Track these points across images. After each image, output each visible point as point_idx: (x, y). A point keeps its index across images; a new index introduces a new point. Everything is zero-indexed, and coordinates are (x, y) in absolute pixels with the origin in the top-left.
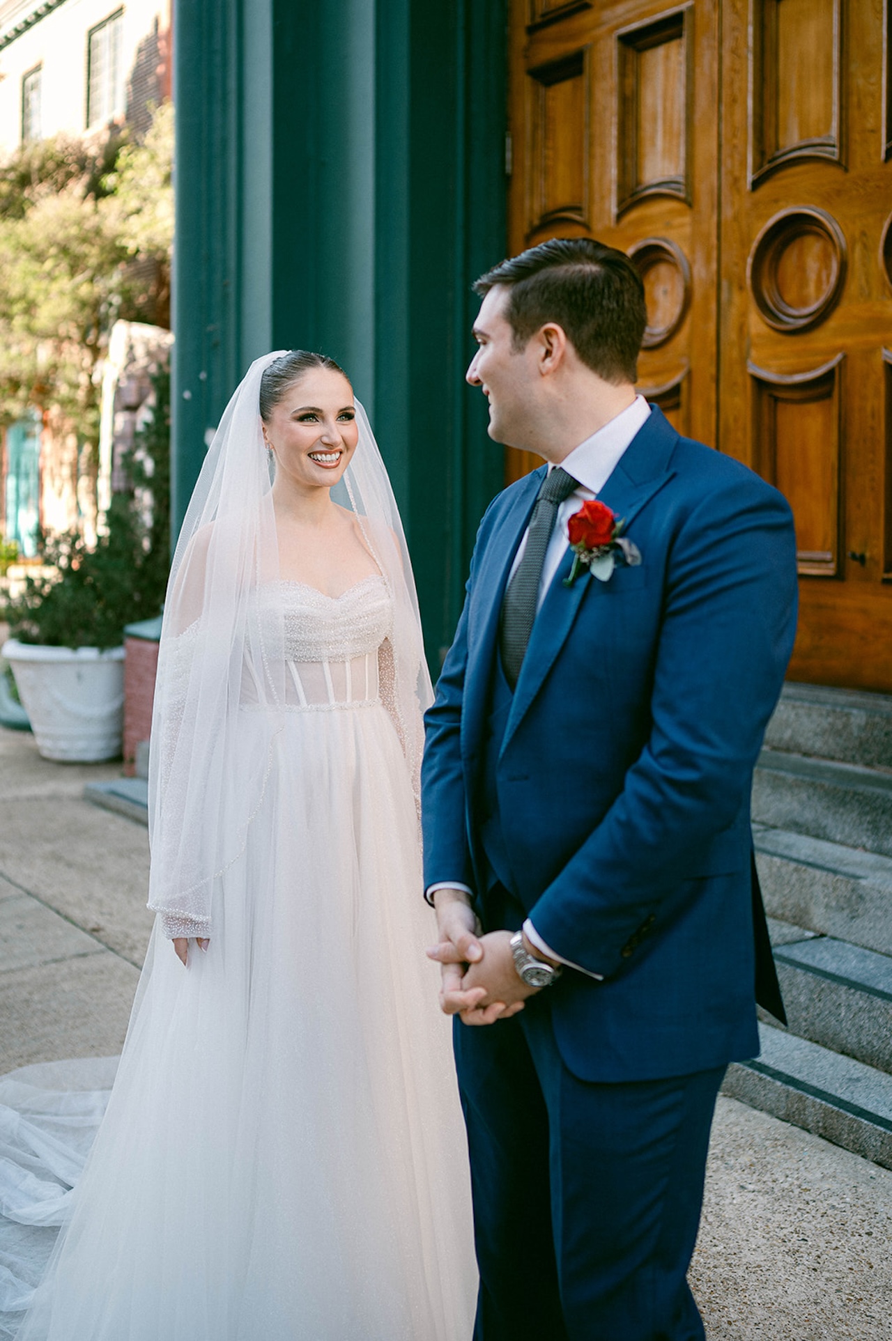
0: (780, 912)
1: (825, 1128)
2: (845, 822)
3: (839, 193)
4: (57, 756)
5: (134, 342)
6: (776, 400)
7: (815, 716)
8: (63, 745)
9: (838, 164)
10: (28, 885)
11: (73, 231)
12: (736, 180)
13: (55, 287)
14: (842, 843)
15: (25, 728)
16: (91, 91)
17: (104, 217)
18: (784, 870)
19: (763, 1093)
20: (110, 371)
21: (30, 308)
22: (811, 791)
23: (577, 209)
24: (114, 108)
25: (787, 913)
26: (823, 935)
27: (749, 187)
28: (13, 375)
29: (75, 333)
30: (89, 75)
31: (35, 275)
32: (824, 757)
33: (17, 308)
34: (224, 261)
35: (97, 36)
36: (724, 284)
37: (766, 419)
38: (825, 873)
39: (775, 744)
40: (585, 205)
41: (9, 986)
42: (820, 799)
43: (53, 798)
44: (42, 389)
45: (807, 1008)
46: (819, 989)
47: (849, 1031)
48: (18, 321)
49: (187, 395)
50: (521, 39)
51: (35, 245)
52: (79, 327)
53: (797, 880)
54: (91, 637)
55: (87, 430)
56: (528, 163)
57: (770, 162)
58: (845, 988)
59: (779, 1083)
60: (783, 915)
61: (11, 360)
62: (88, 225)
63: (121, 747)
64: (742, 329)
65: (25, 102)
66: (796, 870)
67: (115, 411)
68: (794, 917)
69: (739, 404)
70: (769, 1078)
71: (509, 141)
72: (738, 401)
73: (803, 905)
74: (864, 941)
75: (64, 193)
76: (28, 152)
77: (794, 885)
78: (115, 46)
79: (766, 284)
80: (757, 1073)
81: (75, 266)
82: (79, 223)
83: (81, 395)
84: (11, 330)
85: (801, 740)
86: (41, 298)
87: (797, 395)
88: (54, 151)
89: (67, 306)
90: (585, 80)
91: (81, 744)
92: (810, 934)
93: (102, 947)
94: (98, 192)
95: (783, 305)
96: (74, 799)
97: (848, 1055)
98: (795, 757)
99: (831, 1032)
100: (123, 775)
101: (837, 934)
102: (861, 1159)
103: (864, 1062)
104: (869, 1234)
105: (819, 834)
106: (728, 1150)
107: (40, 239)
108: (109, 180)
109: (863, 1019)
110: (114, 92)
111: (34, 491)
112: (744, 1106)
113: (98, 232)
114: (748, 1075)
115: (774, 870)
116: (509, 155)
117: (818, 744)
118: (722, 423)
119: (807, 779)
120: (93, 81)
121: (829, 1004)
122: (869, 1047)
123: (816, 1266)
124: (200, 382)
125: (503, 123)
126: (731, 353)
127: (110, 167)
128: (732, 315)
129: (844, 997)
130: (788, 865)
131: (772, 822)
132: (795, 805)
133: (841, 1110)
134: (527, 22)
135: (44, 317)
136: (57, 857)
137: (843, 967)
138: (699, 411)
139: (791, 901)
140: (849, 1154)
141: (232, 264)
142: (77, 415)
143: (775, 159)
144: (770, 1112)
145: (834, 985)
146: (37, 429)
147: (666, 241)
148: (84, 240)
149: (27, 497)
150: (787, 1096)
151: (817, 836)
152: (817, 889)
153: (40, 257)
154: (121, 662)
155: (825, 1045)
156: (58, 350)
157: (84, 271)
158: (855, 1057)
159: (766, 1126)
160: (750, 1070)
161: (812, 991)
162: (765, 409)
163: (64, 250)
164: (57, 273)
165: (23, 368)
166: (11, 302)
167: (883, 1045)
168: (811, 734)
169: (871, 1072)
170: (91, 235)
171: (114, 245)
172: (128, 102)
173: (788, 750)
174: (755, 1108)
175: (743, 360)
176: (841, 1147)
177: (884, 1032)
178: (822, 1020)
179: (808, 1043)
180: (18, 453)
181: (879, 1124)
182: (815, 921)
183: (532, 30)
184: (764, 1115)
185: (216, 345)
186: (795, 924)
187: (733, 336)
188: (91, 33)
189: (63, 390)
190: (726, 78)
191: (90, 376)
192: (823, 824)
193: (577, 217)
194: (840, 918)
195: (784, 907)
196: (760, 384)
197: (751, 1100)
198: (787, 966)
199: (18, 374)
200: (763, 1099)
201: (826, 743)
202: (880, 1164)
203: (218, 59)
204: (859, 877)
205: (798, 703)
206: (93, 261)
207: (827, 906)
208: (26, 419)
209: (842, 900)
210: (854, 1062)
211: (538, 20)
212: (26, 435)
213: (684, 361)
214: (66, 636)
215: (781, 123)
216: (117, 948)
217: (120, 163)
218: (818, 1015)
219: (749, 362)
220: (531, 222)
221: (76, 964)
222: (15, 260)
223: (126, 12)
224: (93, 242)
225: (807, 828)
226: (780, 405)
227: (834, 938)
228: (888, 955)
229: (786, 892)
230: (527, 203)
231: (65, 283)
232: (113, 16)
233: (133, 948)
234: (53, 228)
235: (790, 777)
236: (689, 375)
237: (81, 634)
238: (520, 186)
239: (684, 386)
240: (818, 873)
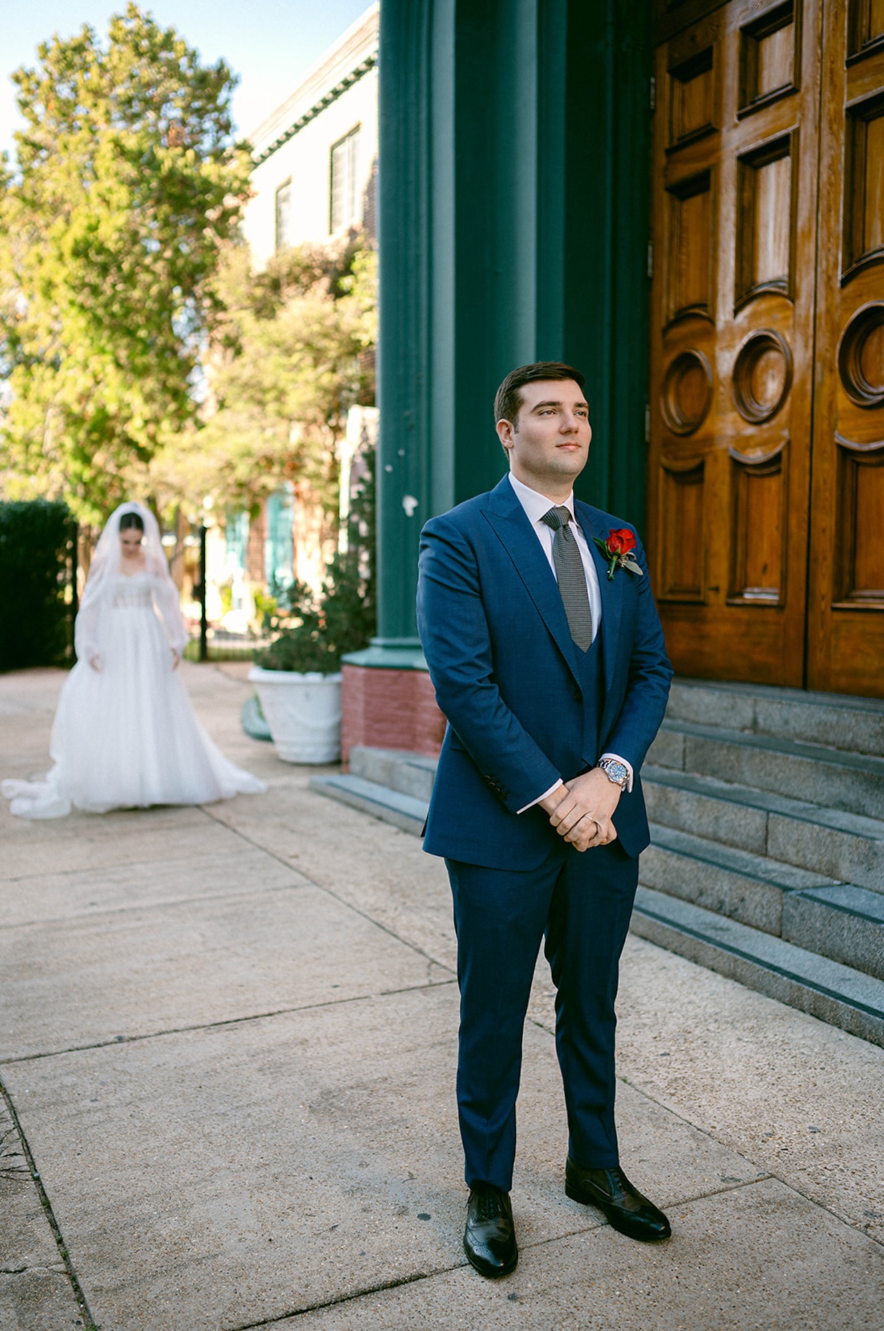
0: (817, 867)
1: (815, 1009)
2: (878, 801)
4: (292, 759)
5: (367, 423)
6: (858, 464)
7: (870, 722)
8: (296, 750)
10: (260, 843)
11: (316, 328)
12: (829, 278)
13: (301, 377)
14: (876, 818)
15: (267, 738)
16: (333, 199)
17: (343, 314)
18: (821, 835)
19: (775, 986)
20: (349, 448)
21: (281, 396)
22: (854, 778)
23: (703, 306)
24: (353, 215)
25: (823, 868)
26: (847, 883)
27: (839, 285)
28: (267, 454)
29: (321, 417)
30: (331, 184)
31: (283, 366)
32: (876, 754)
33: (270, 396)
34: (418, 357)
35: (338, 150)
36: (818, 365)
37: (849, 481)
38: (850, 836)
39: (840, 745)
40: (709, 303)
41: (240, 903)
42: (861, 784)
43: (286, 787)
44: (294, 464)
45: (821, 931)
46: (829, 917)
47: (849, 947)
48: (271, 408)
49: (389, 468)
50: (661, 160)
51: (284, 342)
52: (323, 411)
53: (830, 842)
54: (316, 665)
55: (332, 502)
56: (665, 268)
57: (857, 262)
58: (848, 915)
59: (785, 978)
60: (820, 869)
61: (266, 441)
62: (329, 322)
63: (339, 754)
64: (831, 406)
65: (278, 212)
66: (830, 834)
67: (351, 483)
68: (828, 871)
69: (827, 468)
70: (779, 975)
71: (650, 248)
72: (826, 465)
73: (834, 861)
74: (876, 887)
75: (309, 294)
76: (280, 259)
77: (828, 846)
78: (353, 160)
79: (851, 367)
80: (771, 972)
81: (318, 357)
82: (320, 321)
83: (325, 471)
84: (265, 416)
85: (859, 741)
86: (289, 387)
87: (873, 460)
88: (299, 258)
89: (310, 394)
90: (711, 194)
91: (310, 750)
92: (839, 883)
93: (309, 882)
94: (337, 293)
95: (865, 384)
96: (302, 789)
97: (848, 965)
98: (855, 754)
99: (836, 950)
100: (341, 773)
101: (857, 883)
102: (836, 1029)
103: (859, 969)
104: (822, 1069)
105: (860, 811)
106: (738, 1019)
107: (288, 337)
108: (346, 282)
109: (859, 939)
110: (353, 201)
111: (289, 555)
112: (761, 996)
113: (336, 328)
114: (765, 973)
115: (815, 834)
116: (650, 261)
117: (872, 745)
118: (813, 485)
119: (852, 768)
120: (335, 191)
121: (836, 928)
122: (862, 959)
123: (775, 1082)
124: (399, 456)
125: (646, 234)
126: (822, 426)
127: (347, 271)
128: (825, 391)
129: (846, 922)
130: (824, 830)
131: (825, 803)
132: (842, 788)
133: (826, 996)
134: (667, 145)
135: (293, 403)
136: (283, 826)
137: (852, 903)
138: (796, 474)
139: (826, 859)
140: (829, 1026)
141: (424, 362)
142: (320, 487)
143: (860, 259)
144: (780, 1000)
145: (840, 914)
146: (290, 500)
147: (774, 332)
148: (326, 336)
149: (285, 559)
150: (791, 988)
151: (858, 813)
152: (844, 848)
153: (289, 352)
154: (339, 685)
155: (832, 959)
156: (307, 432)
157: (324, 362)
158: (853, 967)
159: (774, 1007)
160: (767, 970)
161: (825, 919)
162: (849, 471)
163: (308, 345)
164: (302, 365)
165: (276, 448)
166: (264, 391)
167: (872, 957)
168: (867, 737)
169: (862, 976)
170: (331, 331)
171: (350, 339)
172: (365, 209)
173: (849, 750)
174: (769, 997)
175: (832, 429)
176: (825, 1021)
177: (873, 946)
178: (831, 940)
179: (821, 957)
180: (277, 519)
181: (851, 1004)
182: (843, 873)
183: (670, 152)
184: (774, 1001)
185: (412, 427)
186: (828, 876)
187: (825, 411)
188: (332, 149)
189: (311, 467)
190: (824, 192)
191: (333, 454)
192: (863, 803)
193: (704, 313)
194: (860, 870)
195: (820, 862)
196: (844, 452)
197: (767, 992)
198: (808, 901)
199: (271, 453)
200: (774, 990)
201: (878, 743)
202: (850, 1032)
203: (412, 187)
204: (873, 839)
205: (857, 712)
206: (332, 354)
207: (851, 862)
208: (282, 492)
209: (862, 856)
210: (852, 970)
211: (675, 142)
212: (283, 507)
213: (786, 433)
214: (297, 664)
215: (867, 228)
216: (320, 883)
217: (355, 266)
218: (829, 936)
219: (836, 433)
220: (667, 317)
221: (289, 892)
222: (269, 354)
223: (362, 129)
224: (334, 337)
225: (851, 808)
226: (861, 468)
227: (856, 886)
228: (881, 893)
229: (822, 852)
230: (664, 301)
231: (309, 374)
232: (351, 134)
233: (331, 884)
234: (299, 325)
235: (840, 767)
236: (789, 443)
237: (308, 661)
238: (660, 286)
239: (785, 455)
240: (845, 836)
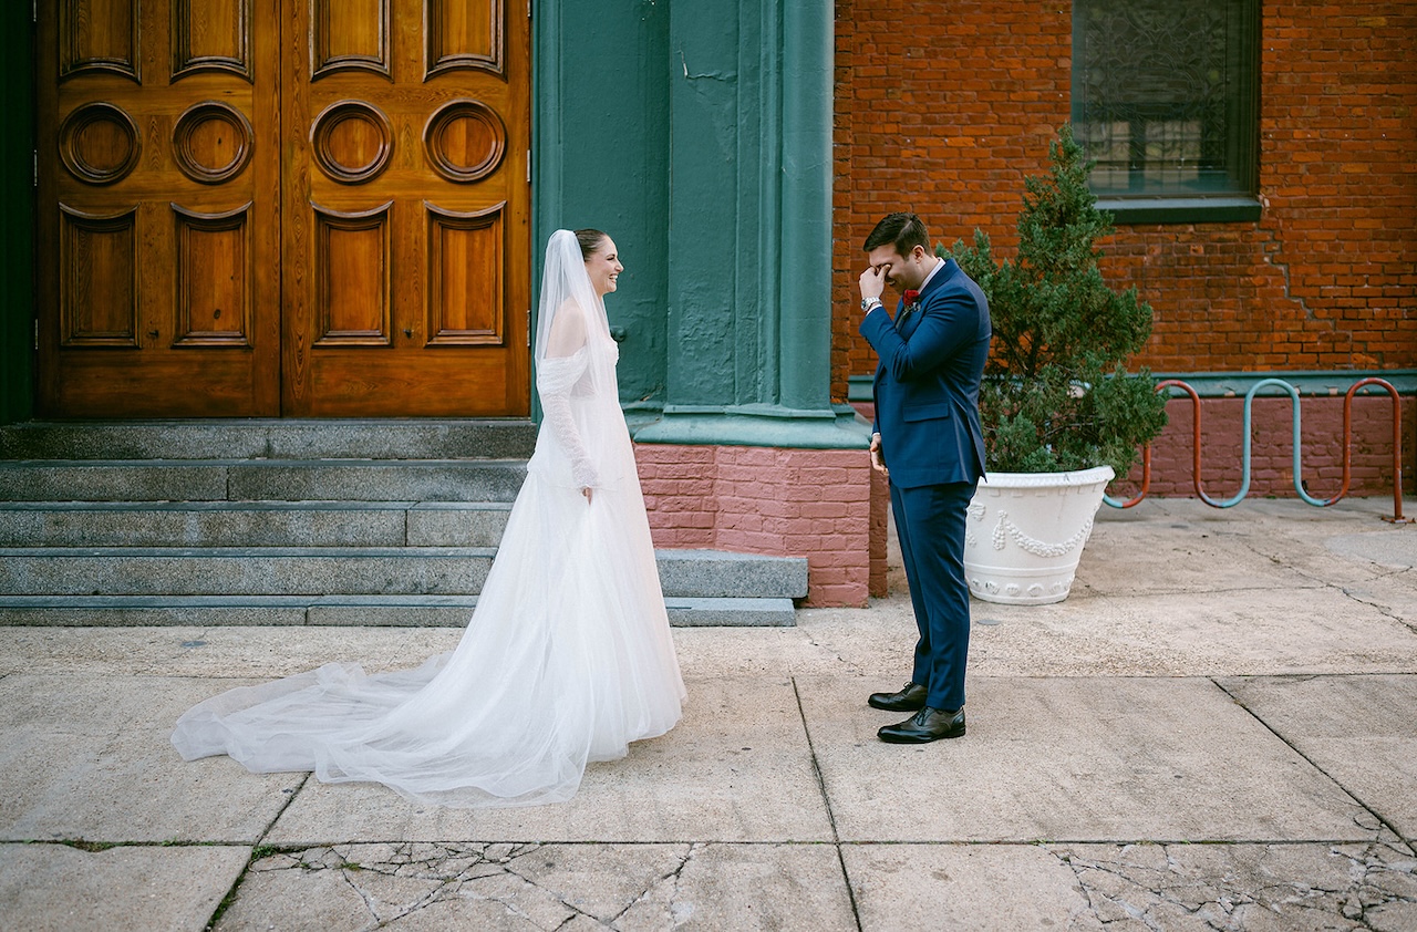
2: (474, 488)
3: (387, 96)
6: (331, 227)
7: (409, 433)
9: (389, 77)
12: (297, 72)
27: (310, 79)
36: (286, 143)
37: (324, 239)
39: (376, 456)
64: (303, 177)
69: (301, 229)
72: (299, 227)
79: (321, 148)
87: (353, 226)
95: (338, 164)
126: (293, 193)
128: (294, 167)
132: (435, 484)
147: (228, 105)
162: (324, 232)
173: (387, 458)
175: (305, 200)
187: (295, 181)
193: (127, 73)
196: (322, 216)
201: (418, 449)
213: (248, 196)
219: (312, 201)
220: (64, 66)
225: (446, 497)
226: (335, 230)
230: (62, 50)
236: (254, 206)
238: (53, 34)
